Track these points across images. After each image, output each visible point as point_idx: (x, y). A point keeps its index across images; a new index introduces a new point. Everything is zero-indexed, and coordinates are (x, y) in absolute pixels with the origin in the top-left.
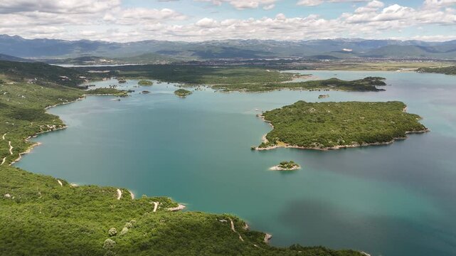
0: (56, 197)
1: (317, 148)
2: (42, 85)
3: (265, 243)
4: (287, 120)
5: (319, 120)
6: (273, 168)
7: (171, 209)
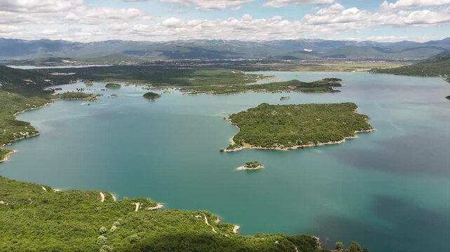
0: (45, 202)
1: (278, 148)
2: (9, 90)
3: (234, 233)
4: (251, 122)
5: (281, 123)
6: (240, 168)
7: (151, 208)
